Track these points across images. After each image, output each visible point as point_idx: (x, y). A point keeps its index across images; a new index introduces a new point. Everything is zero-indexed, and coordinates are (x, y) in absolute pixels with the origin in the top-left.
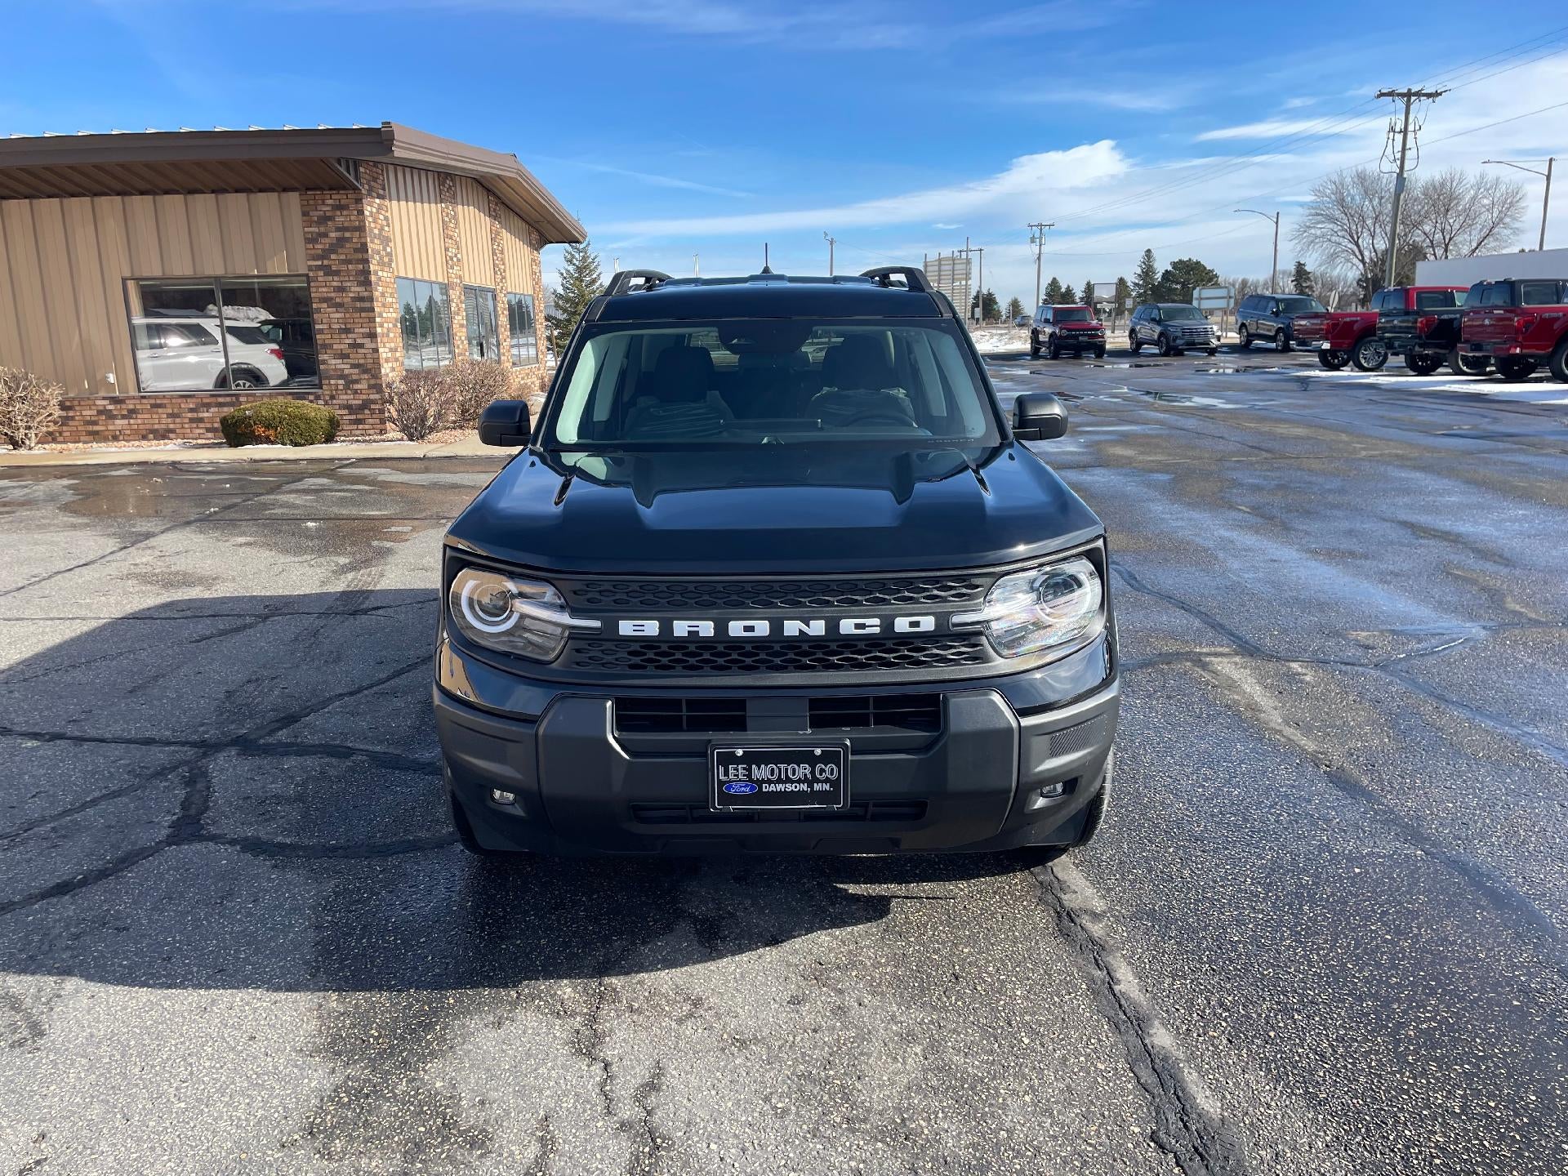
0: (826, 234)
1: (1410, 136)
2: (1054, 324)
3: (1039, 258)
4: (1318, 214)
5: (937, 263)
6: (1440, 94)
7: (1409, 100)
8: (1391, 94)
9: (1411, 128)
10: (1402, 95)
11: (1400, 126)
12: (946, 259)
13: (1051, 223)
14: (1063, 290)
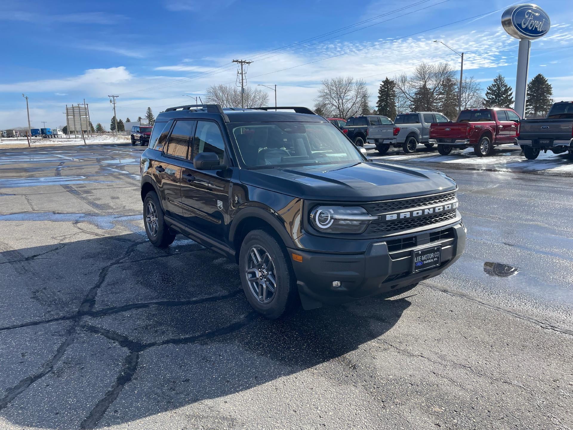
0: (23, 95)
1: (244, 75)
2: (141, 133)
3: (114, 109)
4: (209, 99)
5: (72, 109)
6: (250, 63)
7: (242, 64)
8: (237, 61)
9: (243, 73)
10: (240, 62)
11: (240, 72)
12: (76, 107)
13: (117, 96)
14: (118, 121)
